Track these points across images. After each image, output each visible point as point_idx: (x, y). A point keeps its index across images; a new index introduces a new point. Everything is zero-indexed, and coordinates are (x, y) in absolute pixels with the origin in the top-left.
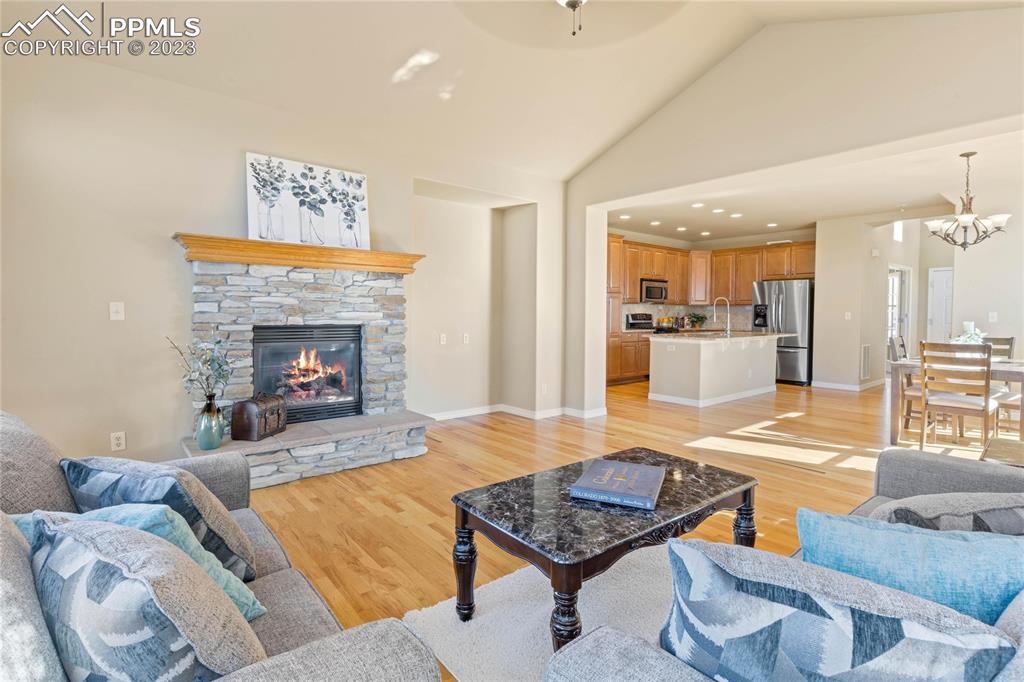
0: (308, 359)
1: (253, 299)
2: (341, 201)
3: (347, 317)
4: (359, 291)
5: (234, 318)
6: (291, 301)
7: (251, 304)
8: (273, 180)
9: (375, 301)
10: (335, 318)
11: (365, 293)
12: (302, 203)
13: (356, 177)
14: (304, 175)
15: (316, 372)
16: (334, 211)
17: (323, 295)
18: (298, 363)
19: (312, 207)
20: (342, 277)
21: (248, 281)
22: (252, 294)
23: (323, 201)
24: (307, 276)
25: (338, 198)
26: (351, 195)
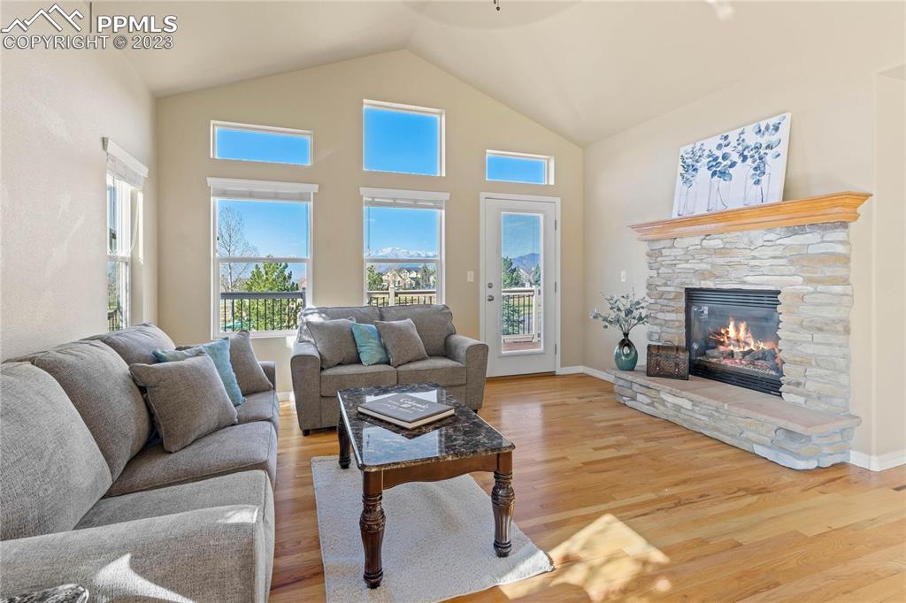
0: (737, 330)
1: (678, 266)
2: (752, 157)
3: (754, 282)
4: (769, 252)
5: (665, 281)
6: (704, 266)
7: (676, 270)
8: (694, 163)
9: (792, 263)
10: (744, 283)
11: (778, 253)
12: (714, 174)
13: (772, 121)
14: (719, 147)
15: (747, 344)
16: (743, 171)
17: (730, 259)
18: (727, 332)
19: (723, 174)
20: (750, 238)
21: (674, 252)
22: (677, 262)
23: (733, 165)
24: (716, 243)
25: (749, 155)
26: (764, 146)
